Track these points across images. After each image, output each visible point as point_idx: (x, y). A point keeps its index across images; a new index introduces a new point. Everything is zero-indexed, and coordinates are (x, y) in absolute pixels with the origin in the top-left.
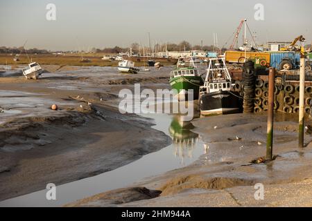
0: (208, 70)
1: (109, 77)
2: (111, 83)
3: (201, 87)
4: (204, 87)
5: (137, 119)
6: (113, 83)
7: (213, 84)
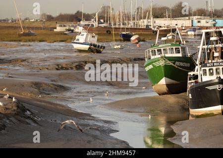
0: (201, 47)
1: (56, 58)
2: (59, 67)
3: (191, 73)
4: (195, 73)
5: (91, 122)
6: (62, 68)
7: (207, 69)
